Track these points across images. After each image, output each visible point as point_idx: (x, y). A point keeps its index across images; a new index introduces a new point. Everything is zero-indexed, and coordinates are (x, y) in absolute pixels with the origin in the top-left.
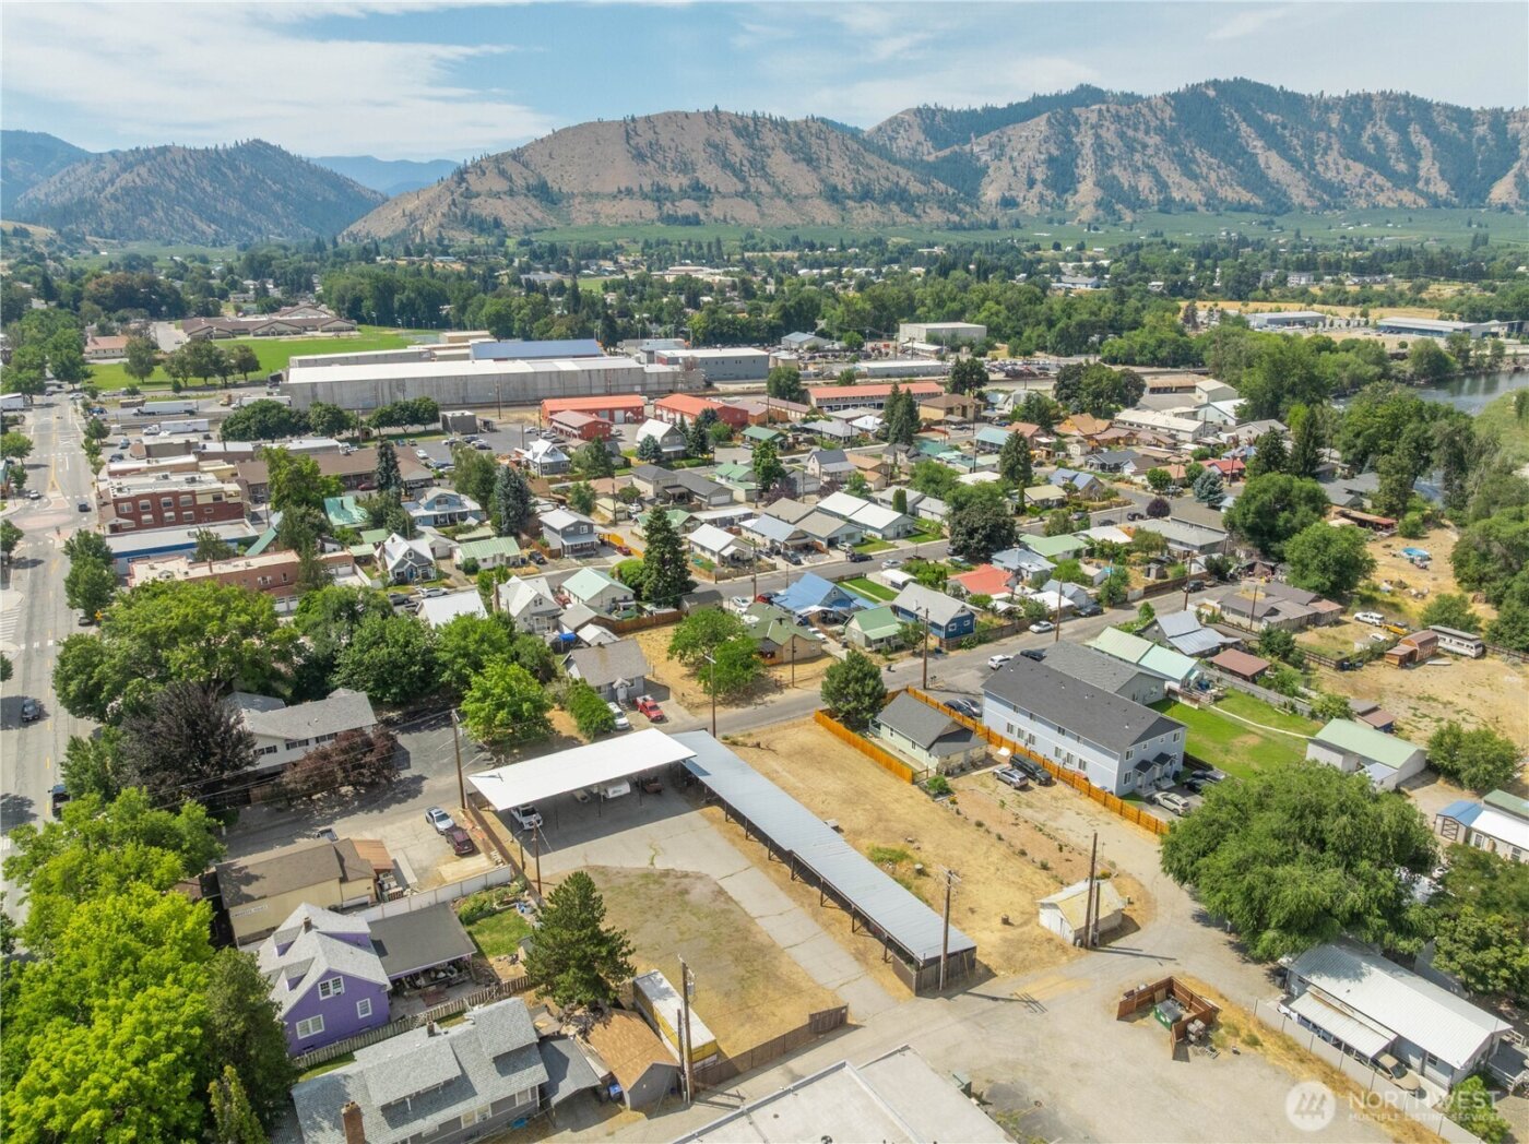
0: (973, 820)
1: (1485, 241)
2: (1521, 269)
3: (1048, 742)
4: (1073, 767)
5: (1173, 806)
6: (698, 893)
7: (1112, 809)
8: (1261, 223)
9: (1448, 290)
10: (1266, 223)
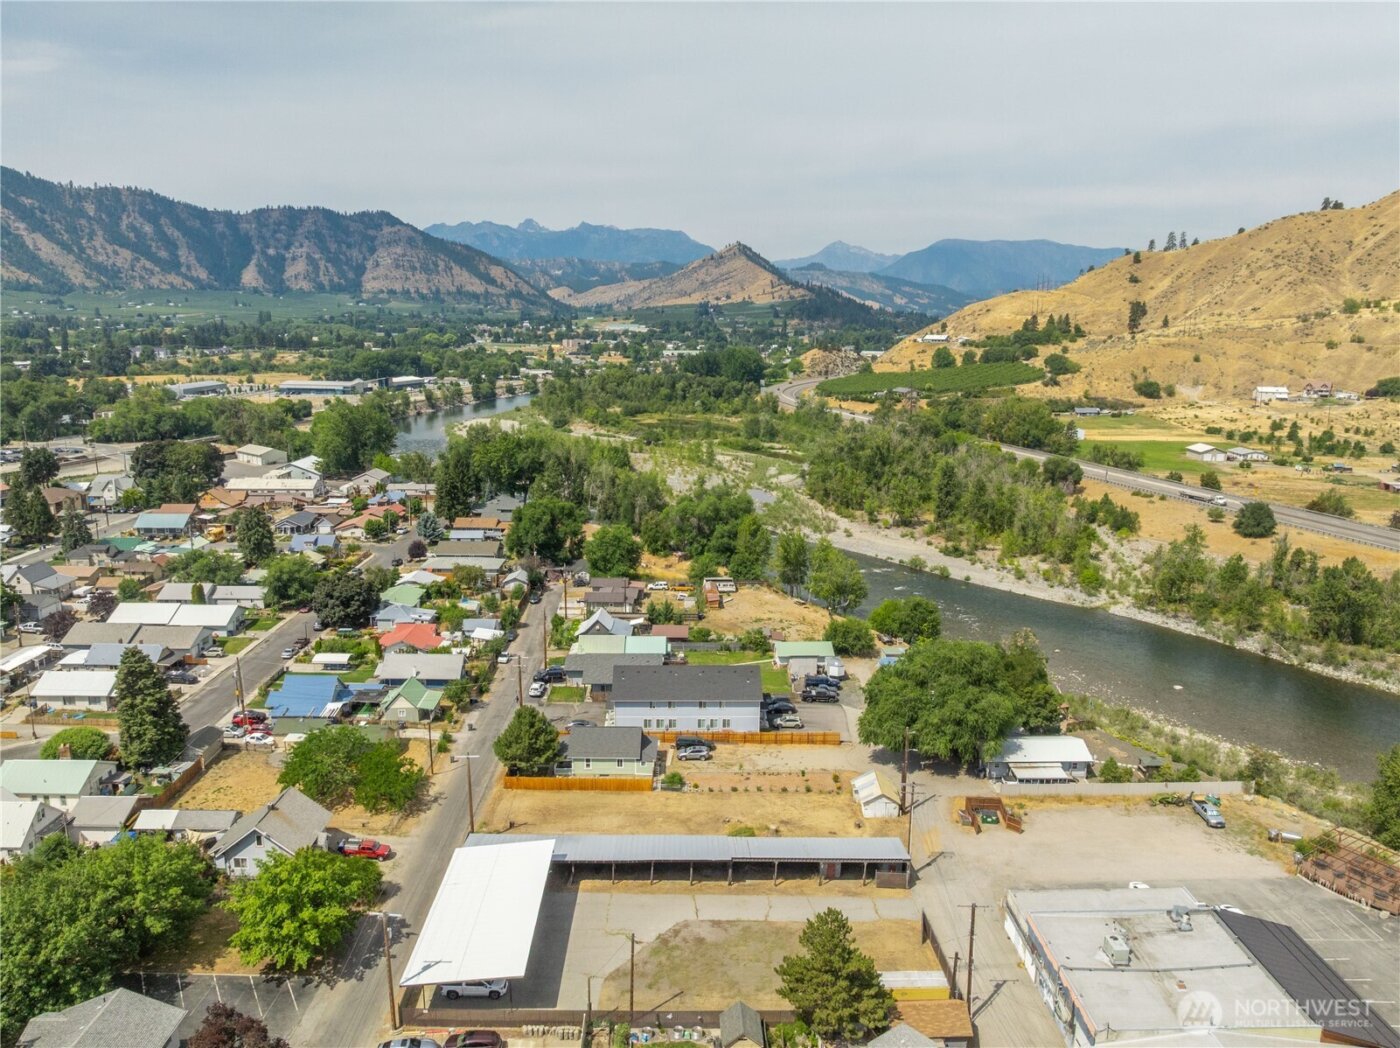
0: (727, 789)
1: (269, 317)
2: (315, 339)
3: (688, 719)
4: (719, 728)
5: (793, 724)
6: (706, 933)
7: (769, 742)
8: (49, 302)
9: (290, 357)
10: (54, 302)
